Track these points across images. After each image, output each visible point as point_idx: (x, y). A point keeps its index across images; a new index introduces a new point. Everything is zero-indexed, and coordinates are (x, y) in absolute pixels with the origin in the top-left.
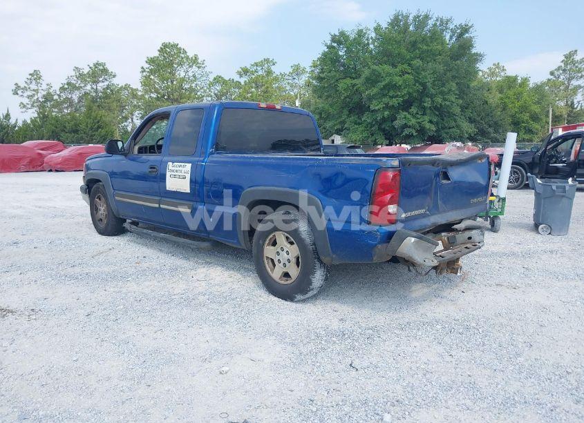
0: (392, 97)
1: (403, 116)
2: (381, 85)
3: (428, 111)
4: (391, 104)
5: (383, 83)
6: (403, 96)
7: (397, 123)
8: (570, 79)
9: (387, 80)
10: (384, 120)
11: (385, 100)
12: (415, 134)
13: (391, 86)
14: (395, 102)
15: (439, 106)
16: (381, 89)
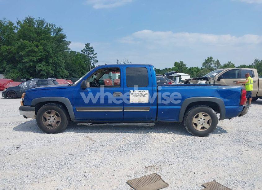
0: (33, 56)
1: (40, 66)
2: (27, 50)
3: (51, 64)
4: (33, 59)
5: (28, 49)
6: (39, 56)
7: (37, 69)
8: (89, 54)
9: (30, 48)
10: (30, 67)
11: (30, 57)
12: (45, 74)
13: (32, 51)
14: (35, 59)
15: (55, 62)
16: (27, 52)
